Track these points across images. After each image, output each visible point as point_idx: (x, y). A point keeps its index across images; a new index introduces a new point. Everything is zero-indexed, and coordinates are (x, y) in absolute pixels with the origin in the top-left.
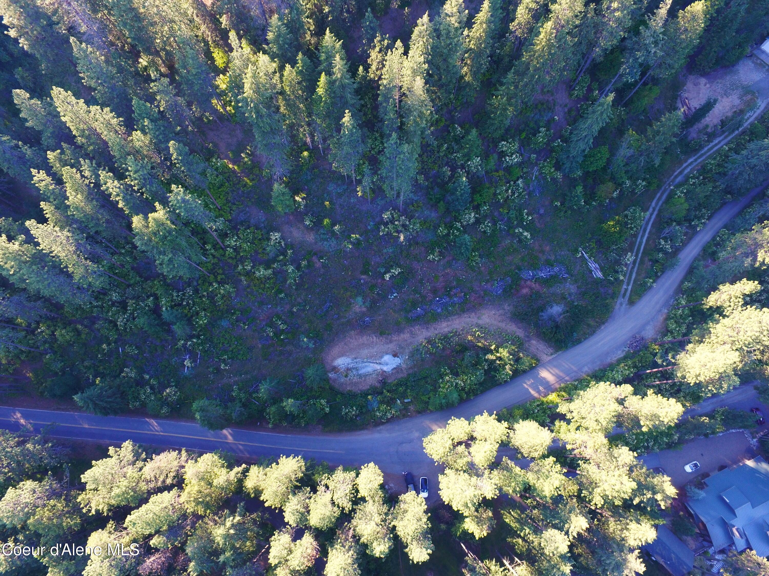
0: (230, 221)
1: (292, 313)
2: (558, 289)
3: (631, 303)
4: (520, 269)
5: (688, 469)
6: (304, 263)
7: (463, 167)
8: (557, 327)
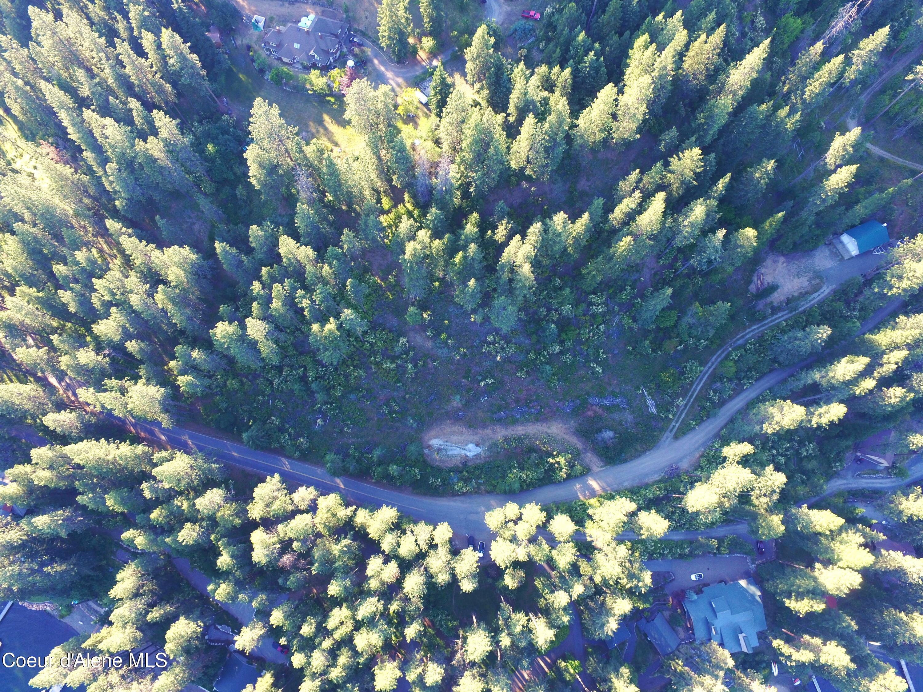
0: (370, 322)
1: (405, 399)
2: (617, 416)
3: (676, 438)
4: (589, 396)
5: (693, 577)
6: (421, 363)
7: (557, 310)
8: (607, 448)
